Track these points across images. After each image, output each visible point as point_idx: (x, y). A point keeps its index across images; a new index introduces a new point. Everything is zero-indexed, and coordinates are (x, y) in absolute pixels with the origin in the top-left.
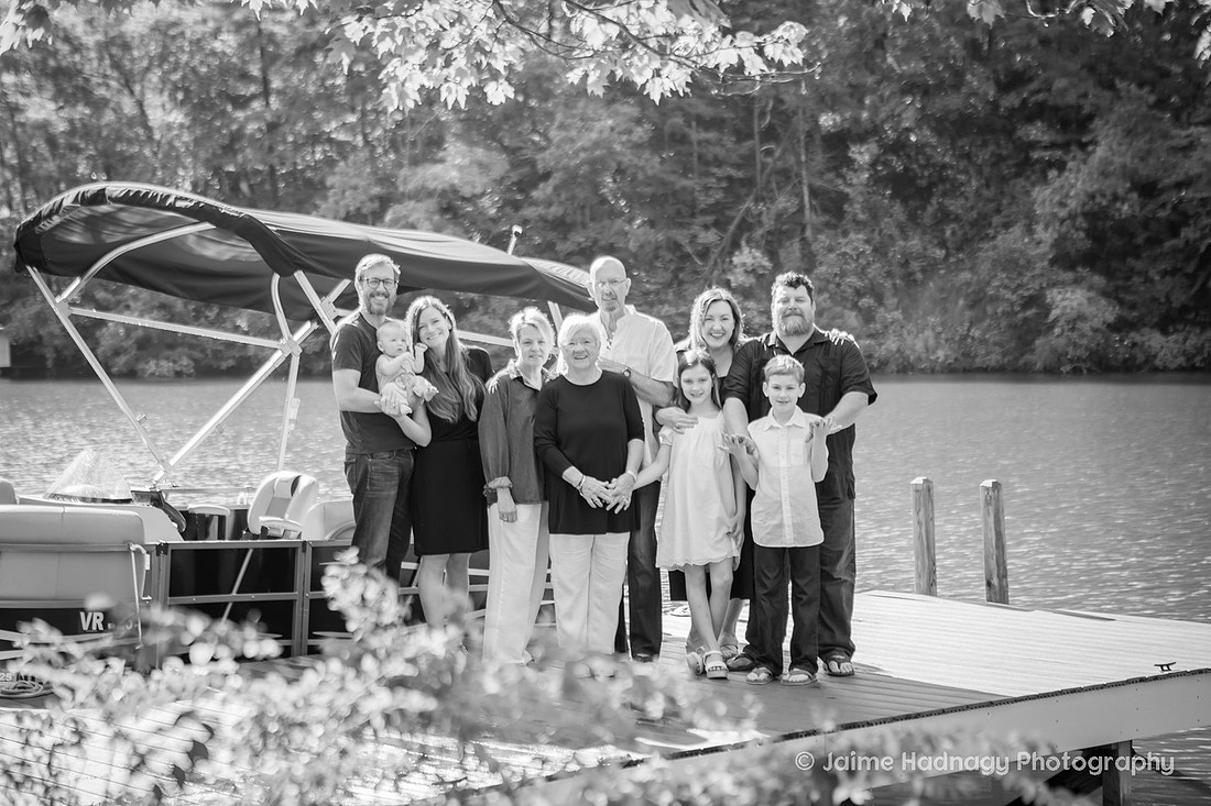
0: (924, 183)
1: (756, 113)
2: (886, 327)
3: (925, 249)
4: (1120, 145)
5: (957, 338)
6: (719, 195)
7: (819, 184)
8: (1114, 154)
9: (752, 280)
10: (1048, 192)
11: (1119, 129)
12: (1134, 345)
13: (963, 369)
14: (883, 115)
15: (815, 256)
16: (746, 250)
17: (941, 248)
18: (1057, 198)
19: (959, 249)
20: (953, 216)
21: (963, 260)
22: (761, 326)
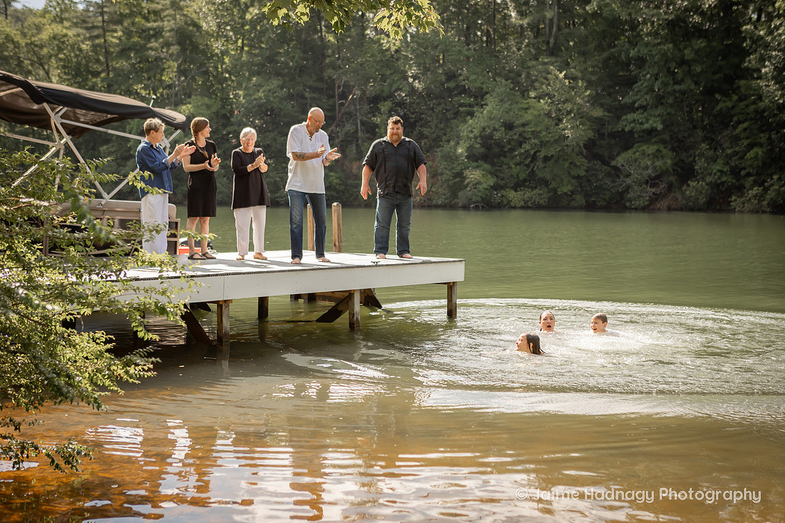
0: (413, 120)
1: (337, 85)
4: (497, 105)
7: (365, 119)
8: (494, 109)
10: (466, 126)
11: (497, 99)
12: (503, 196)
14: (394, 89)
22: (337, 184)
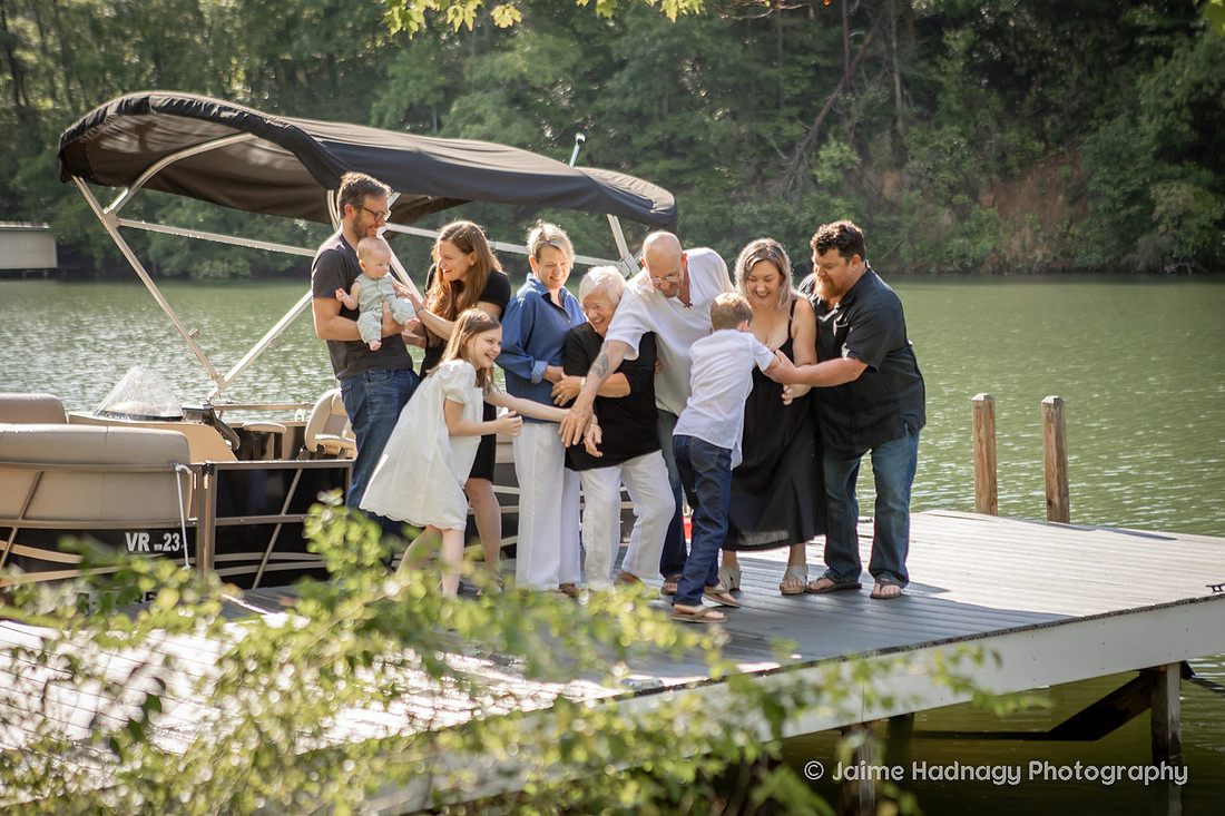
0: (1022, 71)
2: (982, 225)
3: (1023, 142)
5: (1056, 236)
6: (805, 85)
7: (911, 72)
9: (841, 175)
10: (1153, 81)
15: (907, 149)
16: (834, 144)
17: (1040, 141)
19: (1060, 142)
20: (1053, 107)
21: (1063, 153)
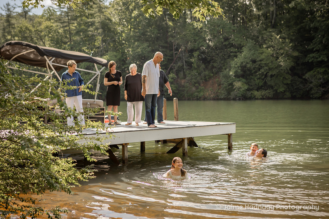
0: (209, 60)
1: (174, 45)
2: (201, 90)
3: (209, 74)
4: (248, 52)
5: (216, 92)
6: (166, 62)
7: (187, 60)
8: (247, 54)
9: (173, 80)
10: (234, 62)
11: (248, 49)
12: (252, 94)
13: (217, 99)
14: (200, 46)
15: (186, 75)
16: (171, 74)
17: (212, 74)
18: (235, 63)
19: (216, 74)
20: (215, 67)
21: (217, 76)
22: (175, 90)
